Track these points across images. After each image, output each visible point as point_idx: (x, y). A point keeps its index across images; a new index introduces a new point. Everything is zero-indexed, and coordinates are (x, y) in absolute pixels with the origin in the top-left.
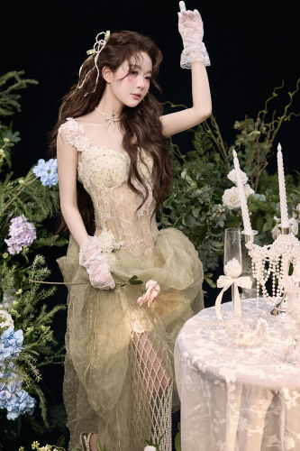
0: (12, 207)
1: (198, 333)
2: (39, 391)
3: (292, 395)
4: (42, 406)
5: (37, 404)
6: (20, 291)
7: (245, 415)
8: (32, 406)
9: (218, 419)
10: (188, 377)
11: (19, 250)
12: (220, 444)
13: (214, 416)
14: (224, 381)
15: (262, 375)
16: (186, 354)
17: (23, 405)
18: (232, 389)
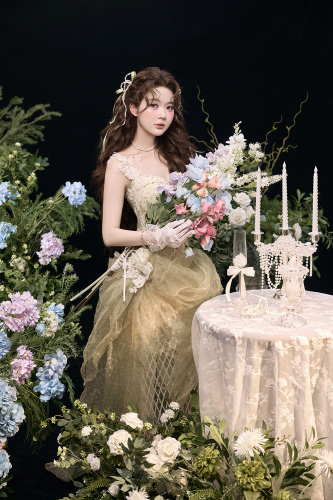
0: (41, 226)
1: (212, 310)
2: (67, 378)
3: (285, 346)
4: (70, 390)
5: (66, 389)
6: (53, 293)
7: (250, 362)
8: (62, 390)
9: (227, 368)
10: (205, 339)
11: (49, 260)
12: (230, 388)
13: (225, 366)
14: (233, 338)
15: (263, 332)
16: (203, 322)
17: (55, 389)
18: (239, 342)
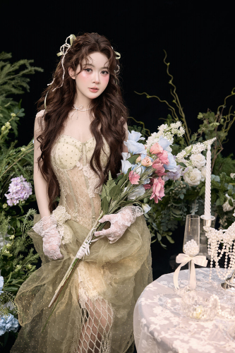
1: (156, 300)
6: (13, 237)
10: (144, 342)
11: (16, 202)
16: (144, 321)
